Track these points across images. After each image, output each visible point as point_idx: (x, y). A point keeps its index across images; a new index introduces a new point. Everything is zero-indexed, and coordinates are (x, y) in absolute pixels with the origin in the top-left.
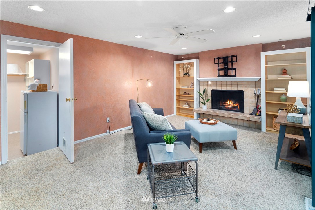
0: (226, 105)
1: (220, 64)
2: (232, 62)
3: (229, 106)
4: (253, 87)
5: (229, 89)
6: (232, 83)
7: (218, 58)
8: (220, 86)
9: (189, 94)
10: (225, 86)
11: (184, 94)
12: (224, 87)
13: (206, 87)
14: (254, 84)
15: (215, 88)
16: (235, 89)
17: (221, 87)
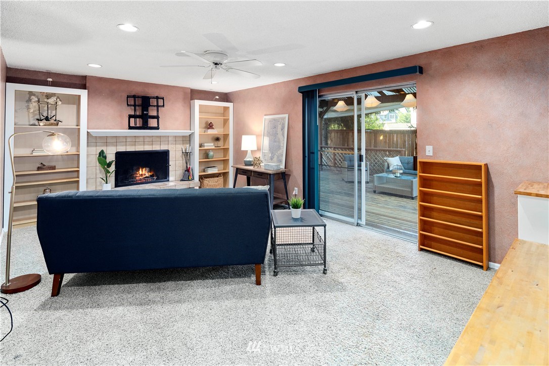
0: (137, 177)
1: (137, 108)
2: (158, 106)
3: (142, 177)
4: (180, 144)
5: (148, 148)
6: (152, 139)
7: (134, 97)
8: (132, 145)
9: (54, 168)
10: (140, 145)
11: (39, 169)
12: (139, 147)
13: (104, 149)
14: (181, 139)
15: (122, 149)
16: (156, 148)
17: (134, 147)
